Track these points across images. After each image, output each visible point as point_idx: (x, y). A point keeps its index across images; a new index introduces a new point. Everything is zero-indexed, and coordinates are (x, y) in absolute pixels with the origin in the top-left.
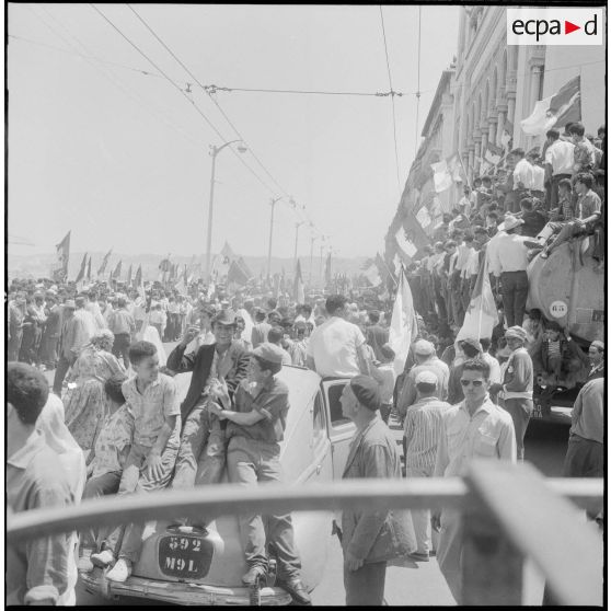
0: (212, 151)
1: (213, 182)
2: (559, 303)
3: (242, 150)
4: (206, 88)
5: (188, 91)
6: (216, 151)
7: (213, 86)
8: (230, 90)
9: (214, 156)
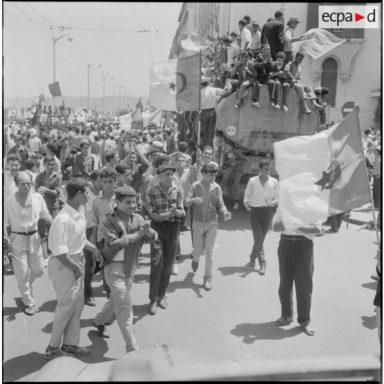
0: (53, 40)
2: (232, 128)
9: (54, 44)
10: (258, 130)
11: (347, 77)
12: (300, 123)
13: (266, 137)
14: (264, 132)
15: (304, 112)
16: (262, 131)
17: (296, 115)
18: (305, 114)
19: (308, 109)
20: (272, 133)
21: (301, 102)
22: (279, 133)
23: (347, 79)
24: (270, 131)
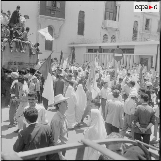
10: (12, 61)
11: (57, 36)
12: (30, 58)
13: (16, 65)
14: (15, 62)
15: (32, 54)
16: (14, 62)
17: (28, 55)
18: (32, 55)
19: (33, 52)
20: (18, 63)
21: (30, 49)
22: (21, 63)
23: (58, 38)
24: (17, 62)
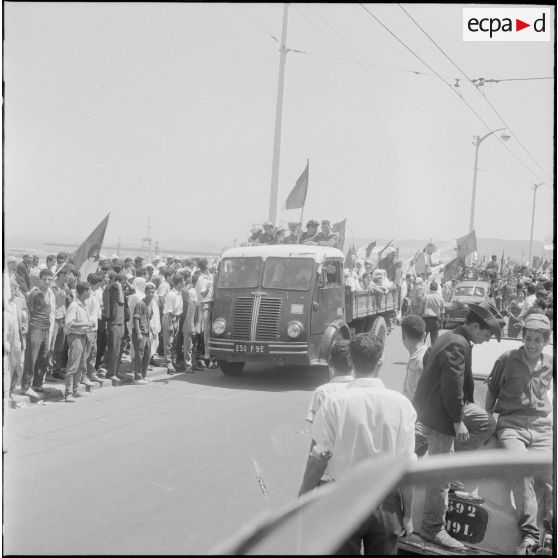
1: (476, 170)
3: (506, 138)
4: (474, 81)
5: (457, 85)
6: (480, 140)
7: (481, 79)
8: (497, 81)
